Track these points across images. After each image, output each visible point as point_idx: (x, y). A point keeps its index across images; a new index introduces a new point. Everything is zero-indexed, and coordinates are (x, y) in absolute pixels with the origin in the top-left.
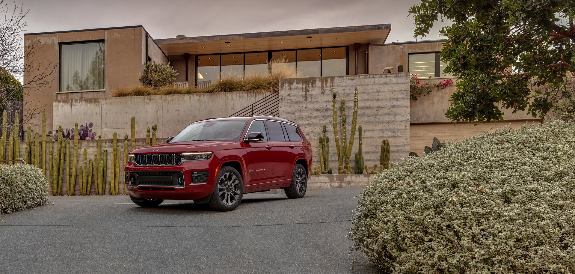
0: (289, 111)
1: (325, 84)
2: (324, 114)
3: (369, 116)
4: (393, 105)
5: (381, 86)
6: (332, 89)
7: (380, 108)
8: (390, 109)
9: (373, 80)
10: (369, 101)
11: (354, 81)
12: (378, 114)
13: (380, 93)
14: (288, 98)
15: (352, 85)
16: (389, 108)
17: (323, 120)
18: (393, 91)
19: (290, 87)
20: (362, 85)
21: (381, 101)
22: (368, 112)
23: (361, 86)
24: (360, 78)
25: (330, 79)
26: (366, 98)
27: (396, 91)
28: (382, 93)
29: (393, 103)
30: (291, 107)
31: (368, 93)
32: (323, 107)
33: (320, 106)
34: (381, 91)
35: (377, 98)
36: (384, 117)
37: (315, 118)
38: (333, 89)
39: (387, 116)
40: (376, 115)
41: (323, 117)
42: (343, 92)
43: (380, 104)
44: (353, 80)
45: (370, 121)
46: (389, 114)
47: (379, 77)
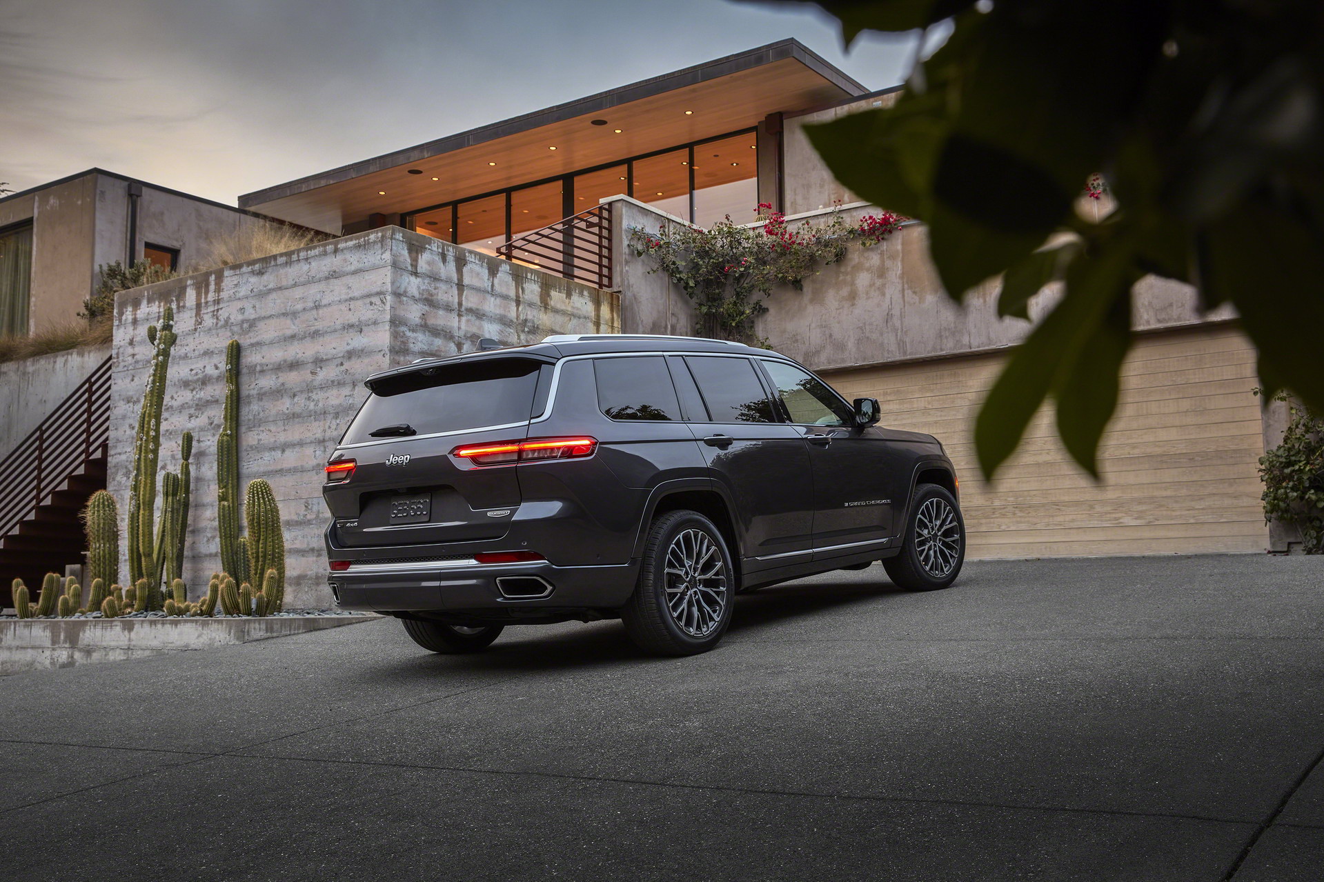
0: (131, 393)
1: (203, 296)
2: (198, 396)
3: (294, 395)
4: (349, 348)
5: (322, 286)
6: (218, 310)
7: (319, 362)
8: (342, 364)
9: (305, 267)
10: (296, 343)
11: (265, 277)
12: (315, 383)
13: (321, 311)
14: (130, 350)
15: (261, 291)
16: (339, 361)
17: (197, 417)
18: (351, 299)
19: (135, 314)
20: (280, 288)
21: (321, 339)
22: (292, 378)
23: (279, 292)
24: (277, 265)
25: (213, 276)
26: (289, 333)
27: (357, 299)
28: (325, 309)
29: (350, 341)
30: (136, 379)
31: (294, 315)
32: (197, 374)
33: (191, 370)
34: (324, 302)
35: (313, 329)
36: (327, 395)
37: (180, 412)
38: (220, 312)
39: (334, 392)
40: (309, 389)
41: (197, 405)
42: (240, 317)
43: (321, 349)
44: (263, 274)
45: (297, 410)
46: (339, 384)
47: (320, 255)
